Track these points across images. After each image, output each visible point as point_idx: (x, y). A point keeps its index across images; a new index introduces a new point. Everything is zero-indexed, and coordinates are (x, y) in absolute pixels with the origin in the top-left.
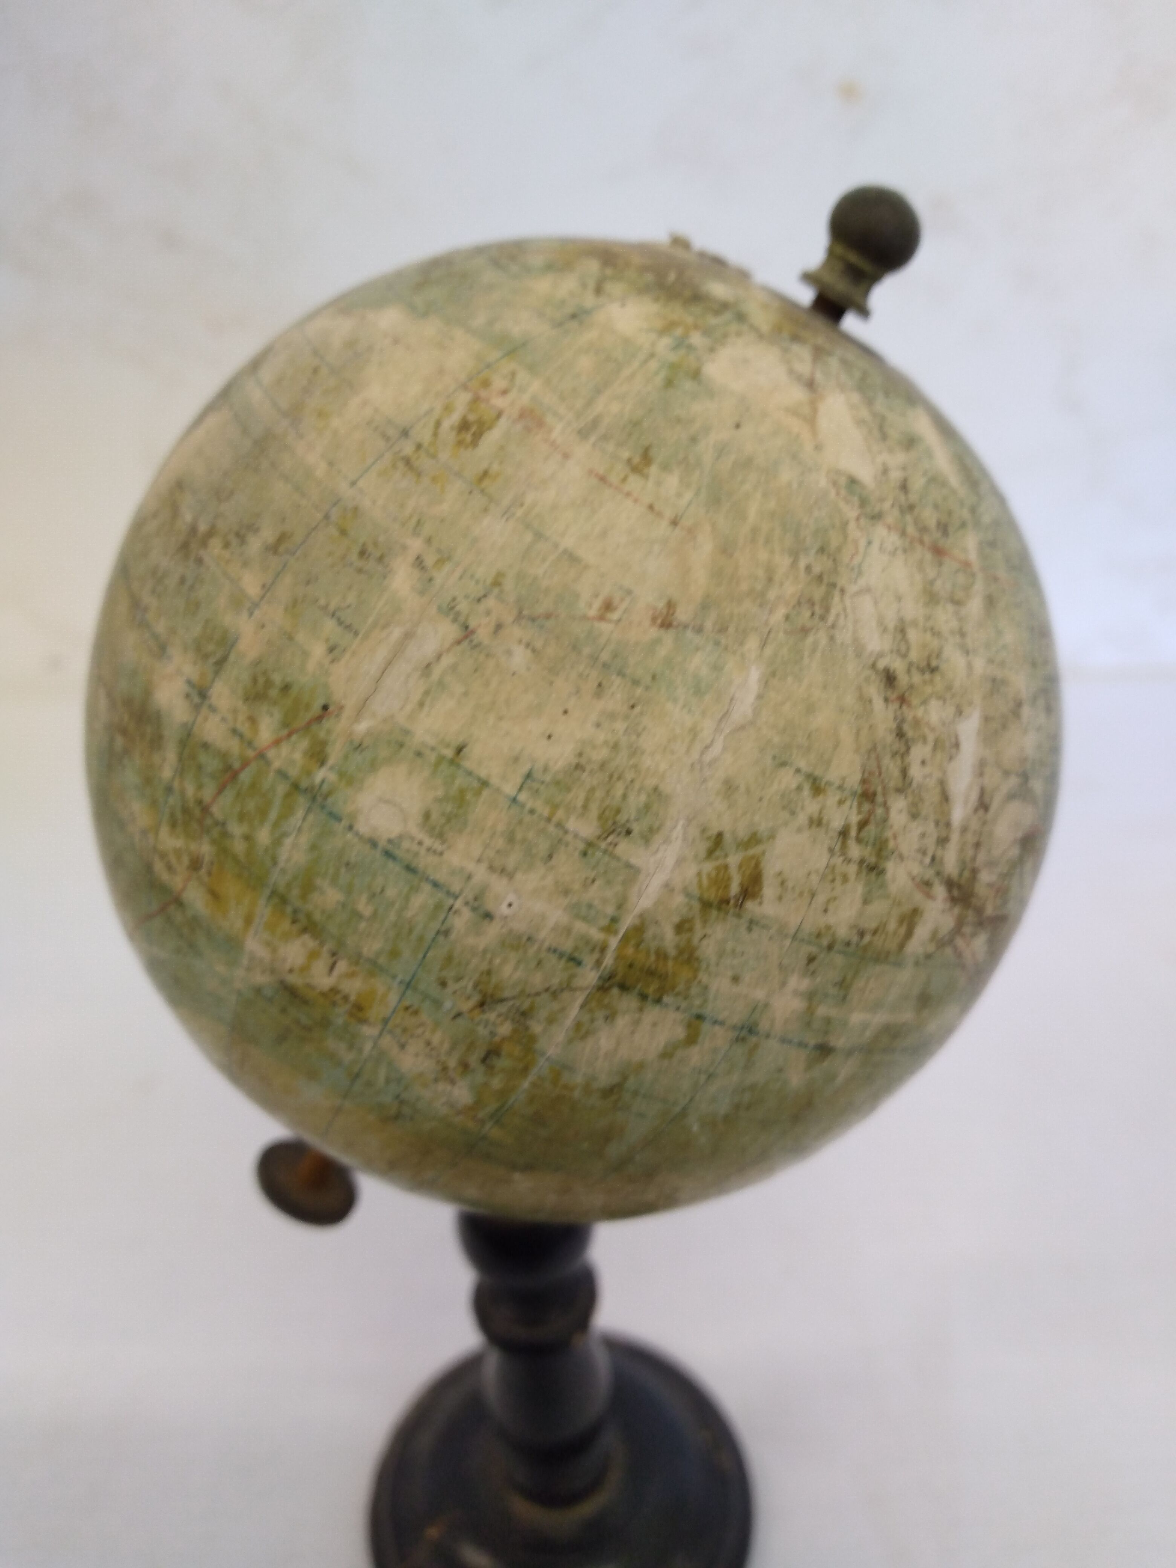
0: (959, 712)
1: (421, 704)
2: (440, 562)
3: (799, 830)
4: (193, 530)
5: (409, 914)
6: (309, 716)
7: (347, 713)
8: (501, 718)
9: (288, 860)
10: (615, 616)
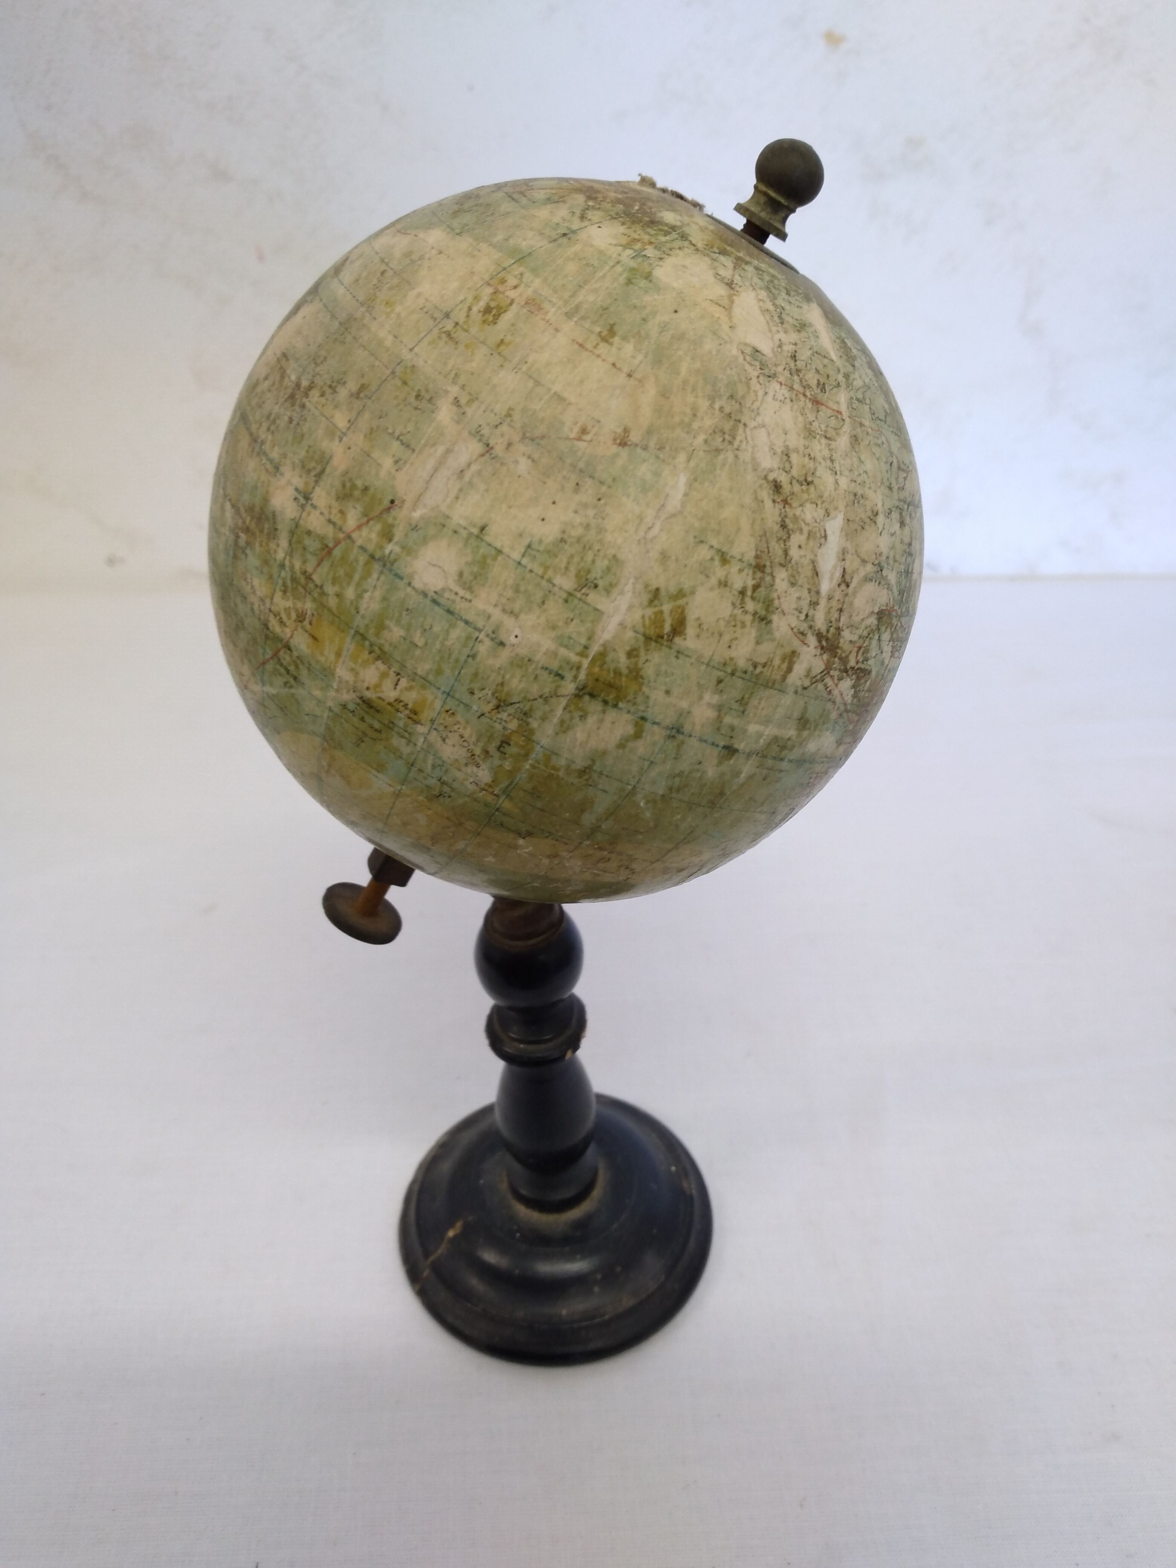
0: (828, 513)
1: (457, 498)
2: (470, 402)
3: (712, 589)
4: (298, 385)
5: (448, 643)
6: (381, 508)
7: (408, 505)
8: (510, 507)
9: (366, 609)
10: (588, 437)
